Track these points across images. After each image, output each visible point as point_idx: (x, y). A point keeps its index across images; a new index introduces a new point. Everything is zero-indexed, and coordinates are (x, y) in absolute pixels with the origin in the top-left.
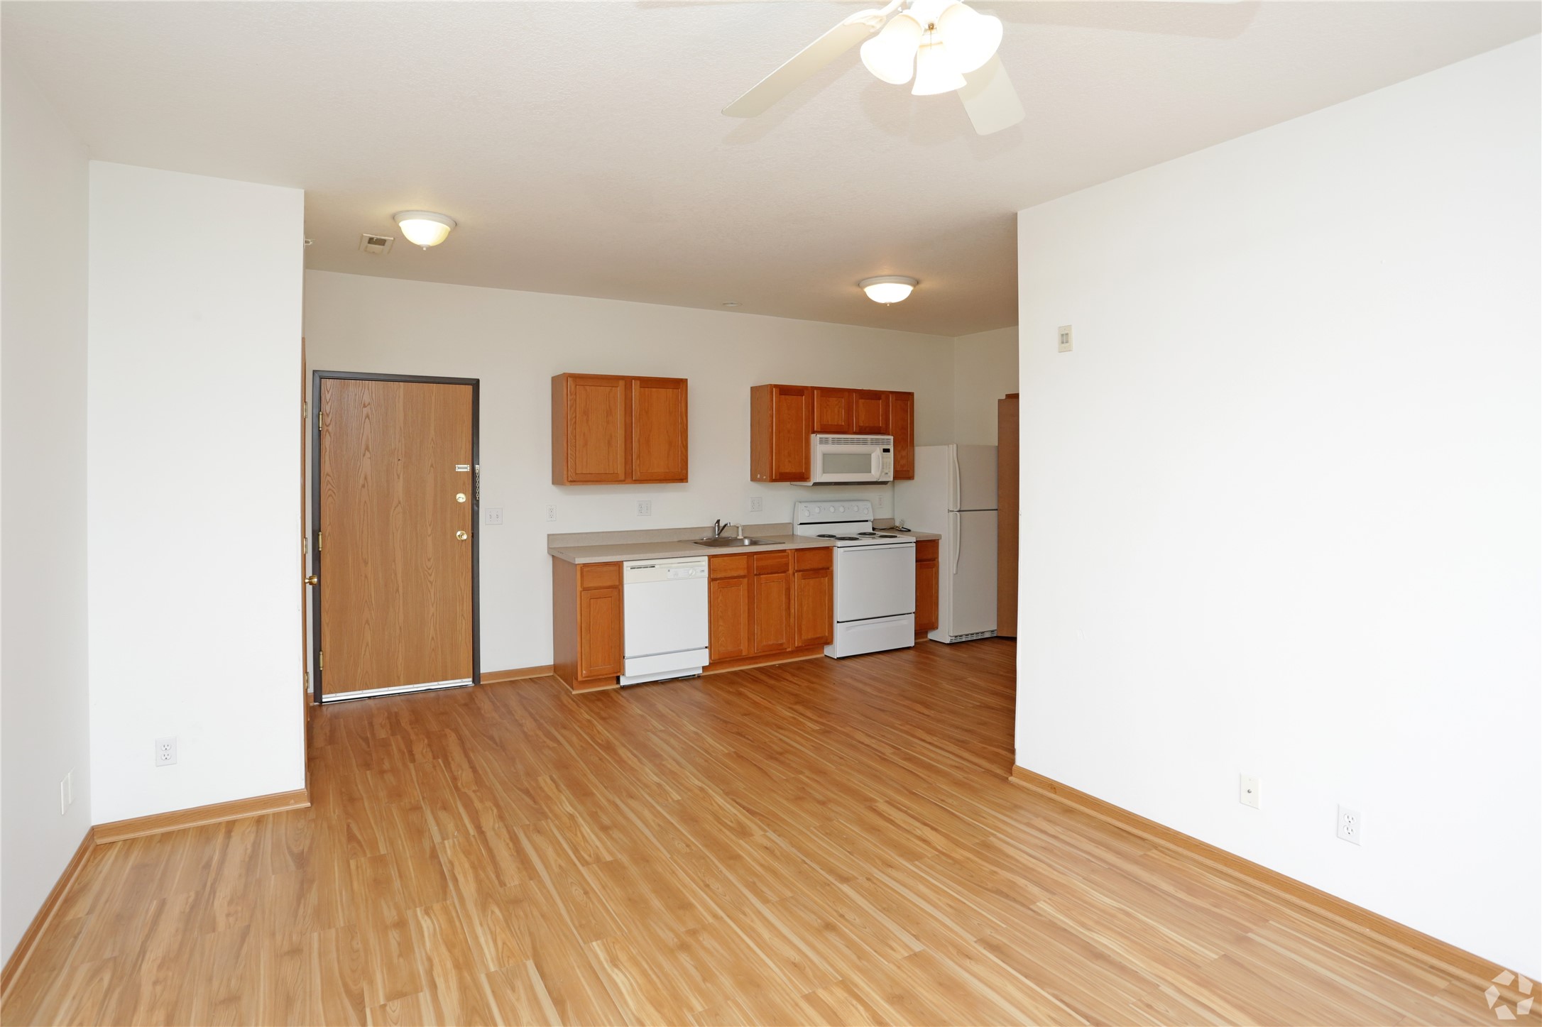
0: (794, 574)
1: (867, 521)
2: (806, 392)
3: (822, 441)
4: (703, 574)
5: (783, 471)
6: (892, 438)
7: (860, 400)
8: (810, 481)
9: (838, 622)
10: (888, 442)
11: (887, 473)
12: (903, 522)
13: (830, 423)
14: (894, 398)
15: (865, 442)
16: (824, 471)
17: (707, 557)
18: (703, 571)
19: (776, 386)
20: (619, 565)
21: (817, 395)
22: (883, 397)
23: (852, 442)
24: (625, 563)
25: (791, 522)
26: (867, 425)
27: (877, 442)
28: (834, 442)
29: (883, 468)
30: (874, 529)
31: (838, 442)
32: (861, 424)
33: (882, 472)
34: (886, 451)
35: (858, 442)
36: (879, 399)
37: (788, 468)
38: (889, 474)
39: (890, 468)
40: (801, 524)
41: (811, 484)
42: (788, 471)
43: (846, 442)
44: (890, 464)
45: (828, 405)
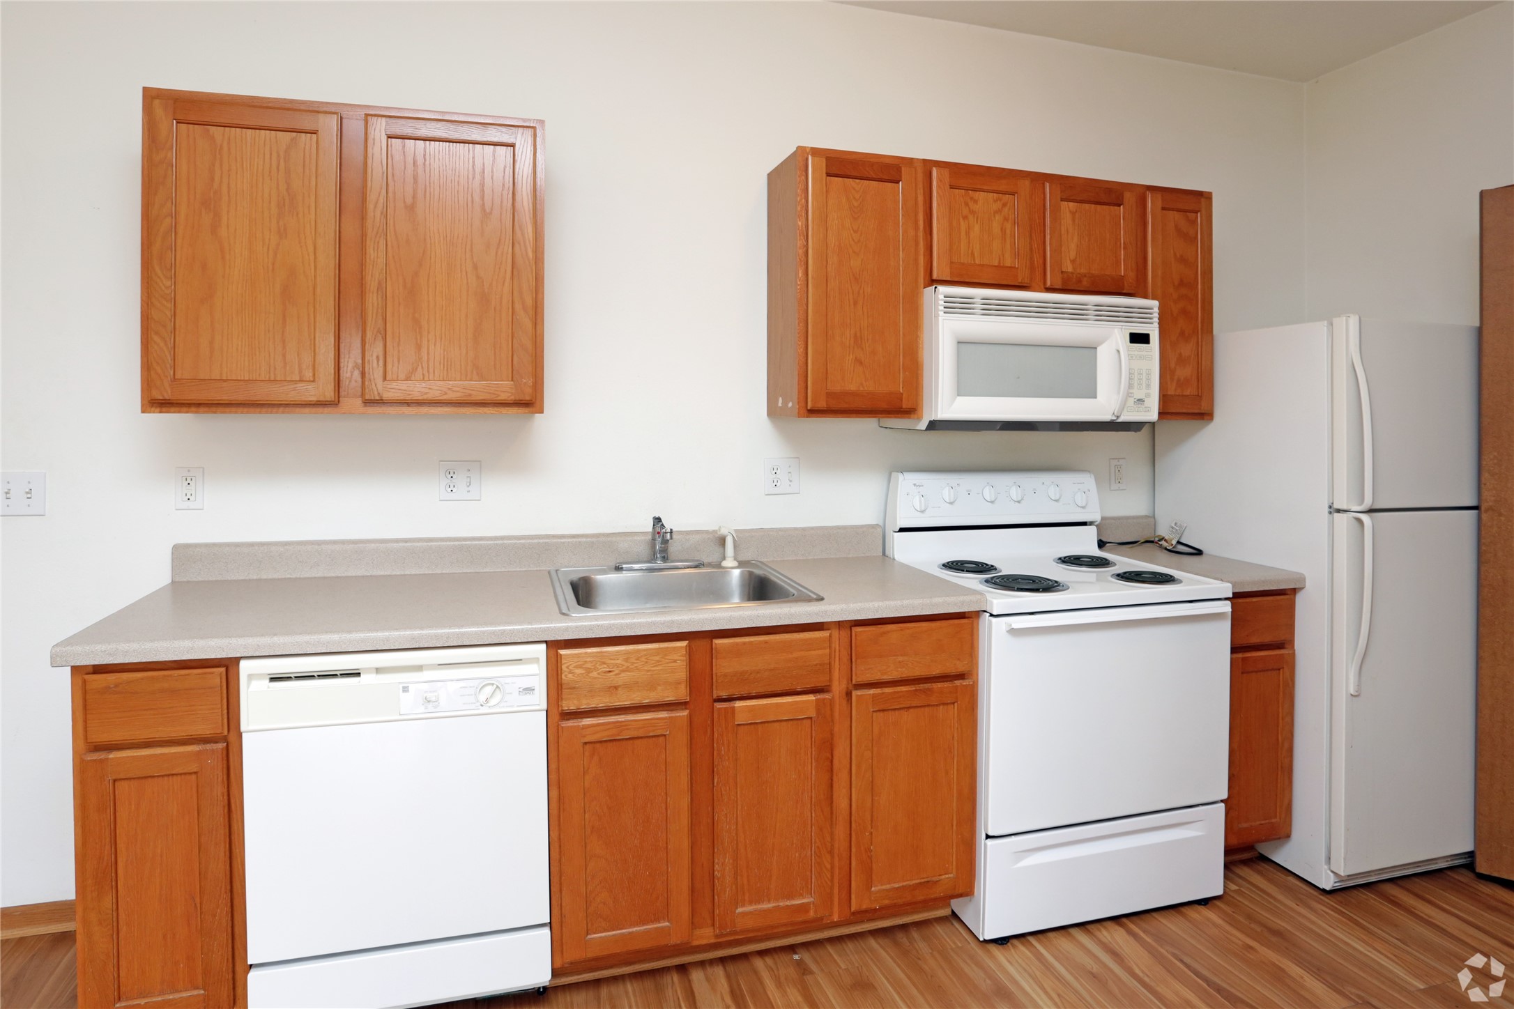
0: (849, 694)
1: (1084, 524)
2: (905, 171)
3: (952, 306)
4: (528, 699)
5: (837, 388)
6: (1155, 304)
7: (1065, 204)
8: (920, 418)
9: (988, 837)
10: (1144, 315)
11: (1141, 401)
12: (1178, 528)
13: (977, 262)
14: (1159, 204)
15: (1078, 314)
16: (962, 390)
17: (544, 646)
18: (529, 690)
19: (816, 152)
20: (229, 666)
21: (939, 180)
22: (1129, 197)
23: (1041, 311)
24: (243, 663)
25: (881, 523)
26: (1083, 271)
27: (1111, 315)
28: (989, 308)
29: (1130, 386)
30: (1101, 544)
31: (1001, 309)
32: (1068, 267)
33: (1129, 395)
34: (1139, 339)
35: (1059, 312)
36: (1119, 205)
37: (854, 382)
38: (1147, 403)
39: (1148, 386)
40: (902, 530)
41: (923, 425)
42: (853, 387)
43: (1023, 310)
44: (1149, 373)
45: (972, 212)
